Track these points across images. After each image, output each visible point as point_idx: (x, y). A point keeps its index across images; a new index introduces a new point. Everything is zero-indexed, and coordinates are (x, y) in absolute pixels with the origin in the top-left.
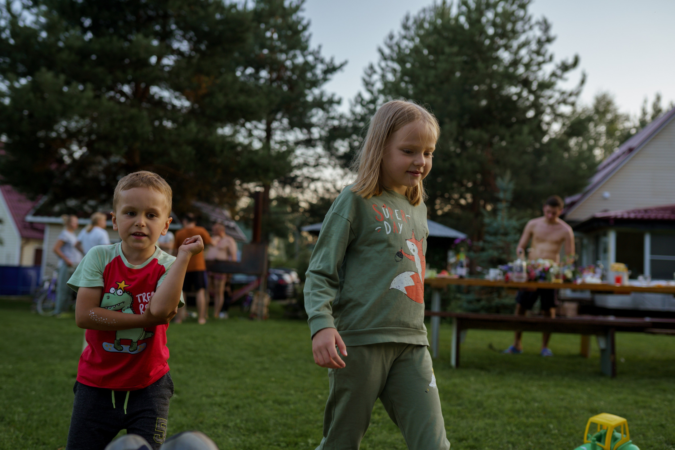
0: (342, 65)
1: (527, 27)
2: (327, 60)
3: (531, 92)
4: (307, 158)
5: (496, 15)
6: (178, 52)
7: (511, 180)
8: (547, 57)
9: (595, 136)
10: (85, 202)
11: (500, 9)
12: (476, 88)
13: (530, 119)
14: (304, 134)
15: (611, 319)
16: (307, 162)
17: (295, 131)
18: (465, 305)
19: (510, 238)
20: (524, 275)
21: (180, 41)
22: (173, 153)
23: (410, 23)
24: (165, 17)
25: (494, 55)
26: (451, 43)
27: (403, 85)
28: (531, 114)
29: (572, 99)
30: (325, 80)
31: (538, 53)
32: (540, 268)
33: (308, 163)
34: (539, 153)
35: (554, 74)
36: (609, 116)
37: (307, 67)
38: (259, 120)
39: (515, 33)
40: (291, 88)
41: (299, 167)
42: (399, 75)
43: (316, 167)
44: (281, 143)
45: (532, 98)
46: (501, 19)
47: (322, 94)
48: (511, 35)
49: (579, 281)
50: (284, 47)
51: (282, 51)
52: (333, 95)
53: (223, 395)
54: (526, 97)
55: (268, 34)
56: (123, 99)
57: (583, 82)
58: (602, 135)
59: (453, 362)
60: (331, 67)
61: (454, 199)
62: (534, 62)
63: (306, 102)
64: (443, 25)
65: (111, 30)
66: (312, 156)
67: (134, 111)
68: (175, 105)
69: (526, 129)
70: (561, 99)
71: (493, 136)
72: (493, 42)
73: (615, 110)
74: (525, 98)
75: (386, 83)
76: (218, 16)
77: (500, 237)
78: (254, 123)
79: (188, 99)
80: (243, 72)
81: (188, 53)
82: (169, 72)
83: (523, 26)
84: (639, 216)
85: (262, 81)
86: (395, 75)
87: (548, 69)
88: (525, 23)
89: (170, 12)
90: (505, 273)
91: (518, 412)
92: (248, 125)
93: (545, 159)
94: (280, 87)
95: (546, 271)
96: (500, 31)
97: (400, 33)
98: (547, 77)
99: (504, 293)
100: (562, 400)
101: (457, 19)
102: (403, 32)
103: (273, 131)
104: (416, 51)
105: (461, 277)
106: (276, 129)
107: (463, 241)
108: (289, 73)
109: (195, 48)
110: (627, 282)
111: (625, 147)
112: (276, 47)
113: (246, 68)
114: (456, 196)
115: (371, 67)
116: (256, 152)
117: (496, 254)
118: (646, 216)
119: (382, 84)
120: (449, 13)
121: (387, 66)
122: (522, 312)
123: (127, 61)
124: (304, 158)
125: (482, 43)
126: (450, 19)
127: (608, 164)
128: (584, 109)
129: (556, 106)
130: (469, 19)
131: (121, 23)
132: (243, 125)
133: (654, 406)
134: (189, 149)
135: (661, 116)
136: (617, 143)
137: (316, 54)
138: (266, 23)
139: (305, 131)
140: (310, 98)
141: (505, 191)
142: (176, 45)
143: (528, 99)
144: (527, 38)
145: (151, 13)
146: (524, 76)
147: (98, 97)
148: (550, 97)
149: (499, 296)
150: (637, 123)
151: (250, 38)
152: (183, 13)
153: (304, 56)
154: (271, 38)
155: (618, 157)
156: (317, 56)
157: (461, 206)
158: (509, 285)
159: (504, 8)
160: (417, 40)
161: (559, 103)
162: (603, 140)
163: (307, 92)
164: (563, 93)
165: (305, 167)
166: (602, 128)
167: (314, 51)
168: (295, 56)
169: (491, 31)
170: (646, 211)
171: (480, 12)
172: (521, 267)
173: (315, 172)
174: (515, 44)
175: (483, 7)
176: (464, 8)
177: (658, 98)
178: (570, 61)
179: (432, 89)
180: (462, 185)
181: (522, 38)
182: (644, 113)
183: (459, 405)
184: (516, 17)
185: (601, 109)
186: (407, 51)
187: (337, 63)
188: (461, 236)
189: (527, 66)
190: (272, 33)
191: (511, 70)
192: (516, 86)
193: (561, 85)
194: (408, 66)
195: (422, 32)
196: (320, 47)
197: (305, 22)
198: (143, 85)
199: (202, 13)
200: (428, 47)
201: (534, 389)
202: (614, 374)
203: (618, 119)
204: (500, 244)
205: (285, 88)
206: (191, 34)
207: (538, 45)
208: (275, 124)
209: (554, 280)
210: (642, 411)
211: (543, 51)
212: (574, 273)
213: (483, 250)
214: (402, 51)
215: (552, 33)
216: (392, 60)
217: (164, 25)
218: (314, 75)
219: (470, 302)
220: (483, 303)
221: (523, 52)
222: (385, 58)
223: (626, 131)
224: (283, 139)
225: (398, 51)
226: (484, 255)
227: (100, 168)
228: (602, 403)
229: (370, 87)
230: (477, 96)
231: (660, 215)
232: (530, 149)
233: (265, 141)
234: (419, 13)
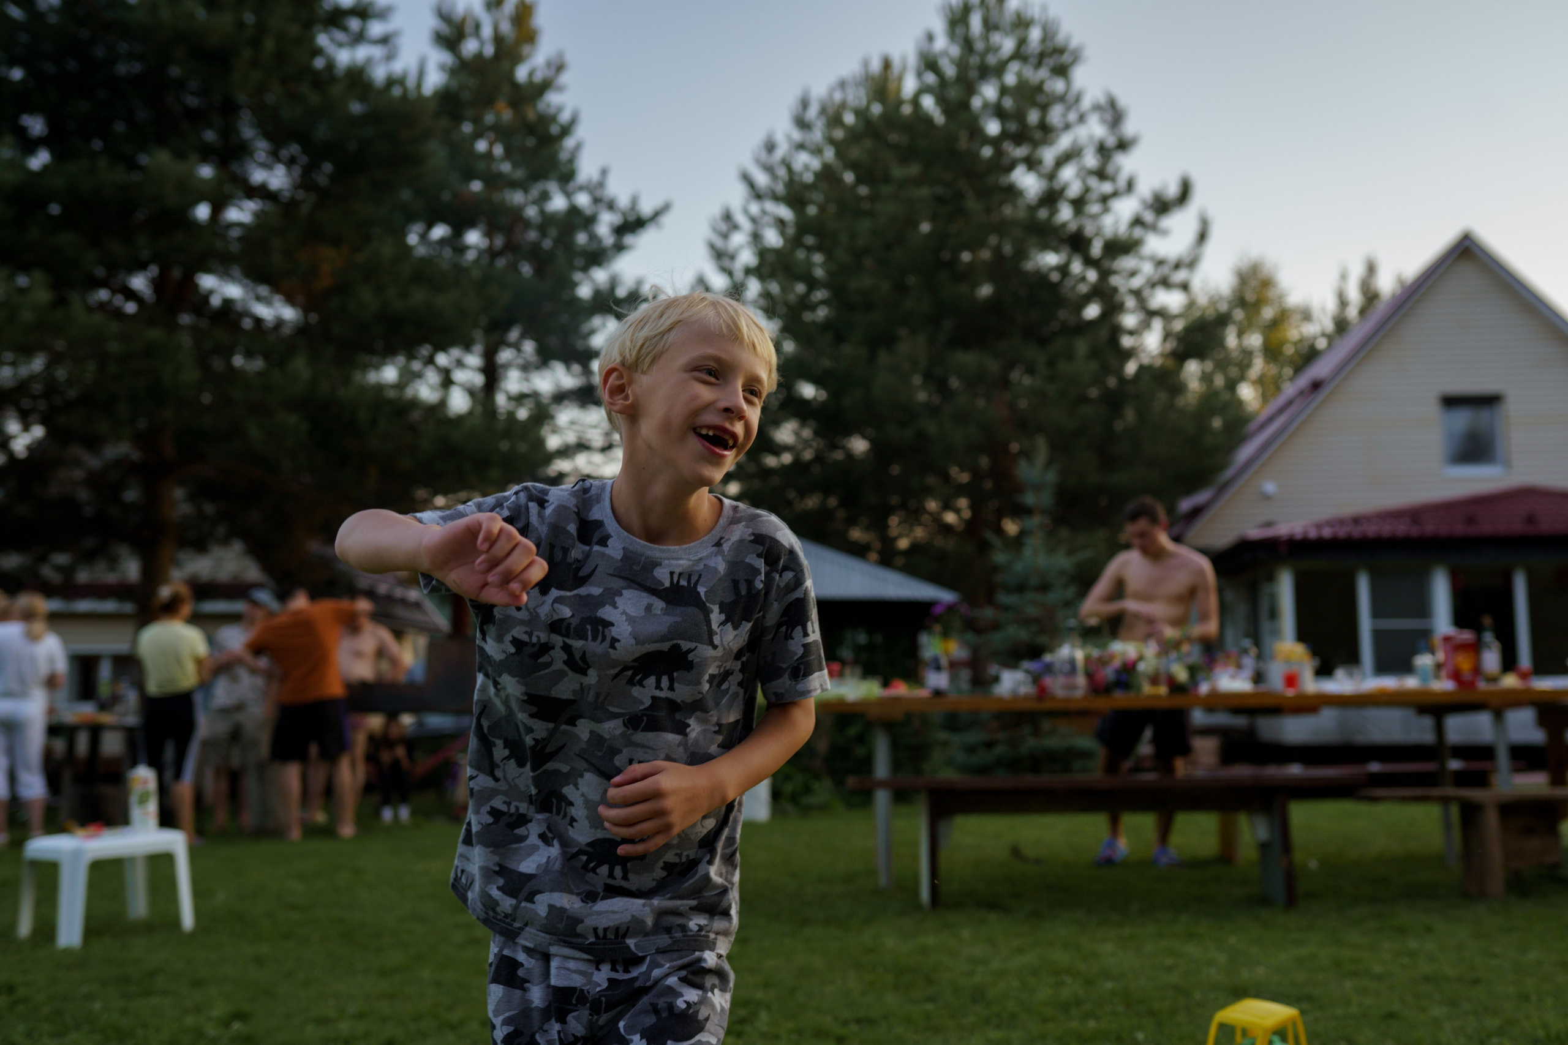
0: (657, 215)
1: (1072, 117)
2: (623, 202)
3: (1089, 262)
4: (583, 432)
5: (1004, 91)
6: (262, 192)
7: (1049, 463)
8: (1122, 181)
9: (1240, 358)
10: (43, 559)
11: (1010, 79)
12: (966, 257)
13: (1091, 323)
14: (574, 376)
15: (1295, 770)
16: (584, 441)
17: (553, 370)
18: (960, 757)
19: (1053, 597)
20: (1081, 680)
21: (267, 167)
22: (254, 432)
23: (812, 112)
24: (230, 109)
25: (1003, 180)
26: (907, 155)
27: (801, 254)
28: (1092, 311)
29: (1180, 276)
30: (619, 248)
31: (1101, 174)
32: (1117, 663)
33: (587, 444)
34: (1114, 401)
35: (1137, 222)
36: (1268, 313)
37: (578, 220)
38: (467, 347)
39: (1046, 131)
40: (539, 271)
41: (566, 452)
42: (791, 231)
43: (608, 452)
44: (520, 399)
45: (1092, 275)
46: (1014, 100)
47: (614, 283)
48: (1038, 135)
49: (1204, 688)
50: (519, 174)
51: (514, 185)
52: (639, 283)
53: (360, 1016)
54: (1079, 274)
55: (481, 146)
56: (131, 308)
57: (1202, 237)
58: (1256, 354)
59: (925, 895)
60: (631, 219)
61: (930, 514)
62: (1093, 196)
63: (576, 300)
64: (884, 116)
65: (97, 144)
66: (595, 427)
67: (155, 334)
68: (260, 317)
69: (1081, 347)
70: (1156, 277)
71: (1010, 366)
72: (999, 153)
73: (1281, 297)
74: (1076, 276)
75: (763, 253)
76: (356, 107)
77: (1030, 595)
78: (456, 352)
79: (290, 300)
80: (424, 237)
81: (287, 194)
82: (240, 239)
83: (1064, 115)
84: (1342, 532)
85: (471, 256)
86: (782, 233)
87: (1125, 209)
88: (1068, 108)
89: (242, 98)
90: (1036, 679)
91: (1066, 1007)
92: (442, 359)
93: (1130, 415)
94: (514, 267)
95: (1129, 668)
96: (1013, 127)
97: (789, 138)
98: (1123, 229)
99: (1046, 725)
100: (1170, 969)
101: (915, 101)
102: (797, 135)
103: (501, 370)
104: (826, 175)
105: (938, 693)
106: (507, 366)
107: (951, 608)
108: (532, 235)
109: (305, 183)
110: (1311, 685)
111: (1303, 381)
112: (500, 175)
113: (430, 226)
114: (932, 505)
115: (728, 217)
116: (460, 419)
117: (1023, 634)
118: (1357, 532)
119: (755, 254)
120: (899, 90)
121: (764, 212)
122: (1112, 767)
123: (140, 215)
124: (578, 431)
125: (976, 156)
126: (900, 102)
127: (1270, 419)
128: (1211, 298)
129: (1146, 293)
130: (941, 100)
131: (120, 127)
132: (430, 361)
133: (1378, 969)
134: (293, 420)
135: (1380, 310)
136: (1288, 371)
137: (596, 190)
138: (477, 121)
139: (576, 368)
140: (584, 291)
141: (1038, 488)
142: (258, 176)
143: (1083, 279)
144: (1075, 142)
145: (192, 101)
146: (1073, 227)
147: (61, 302)
148: (1133, 274)
149: (1036, 732)
150: (1329, 326)
151: (436, 153)
152: (270, 98)
153: (568, 195)
154: (489, 155)
155: (1290, 403)
156: (598, 193)
157: (947, 529)
158: (1047, 705)
159: (1019, 75)
160: (829, 154)
161: (1153, 285)
162: (1258, 365)
163: (578, 276)
164: (1160, 263)
165: (581, 451)
166: (1255, 340)
167: (590, 181)
168: (545, 196)
169: (993, 128)
170: (1356, 520)
171: (968, 85)
172: (1072, 662)
173: (605, 463)
174: (1048, 155)
175: (973, 74)
176: (930, 78)
177: (1371, 269)
178: (1172, 190)
179: (868, 262)
180: (946, 478)
181: (1064, 142)
182: (1343, 303)
183: (931, 999)
184: (1047, 96)
185: (1250, 297)
186: (809, 178)
187: (646, 208)
188: (945, 596)
189: (1079, 204)
190: (491, 144)
191: (1043, 214)
192: (1056, 250)
193: (1155, 245)
194: (812, 210)
195: (839, 134)
196: (604, 172)
197: (565, 117)
198: (177, 273)
199: (315, 99)
200: (854, 166)
201: (1108, 947)
202: (1291, 900)
203: (1288, 318)
204: (1032, 611)
205: (526, 269)
206: (294, 149)
207: (1099, 156)
208: (505, 355)
209: (1147, 689)
210: (1348, 984)
211: (1110, 169)
212: (1193, 670)
213: (996, 626)
214: (796, 178)
215: (1130, 128)
216: (776, 198)
217: (228, 131)
218: (593, 237)
219: (970, 749)
220: (999, 750)
221: (1068, 173)
222: (757, 194)
223: (1306, 344)
224: (525, 388)
225: (787, 178)
226: (997, 639)
227: (78, 474)
228: (1260, 971)
229: (726, 263)
230: (969, 276)
231: (1386, 529)
232: (1094, 392)
233: (481, 395)
234: (831, 91)
